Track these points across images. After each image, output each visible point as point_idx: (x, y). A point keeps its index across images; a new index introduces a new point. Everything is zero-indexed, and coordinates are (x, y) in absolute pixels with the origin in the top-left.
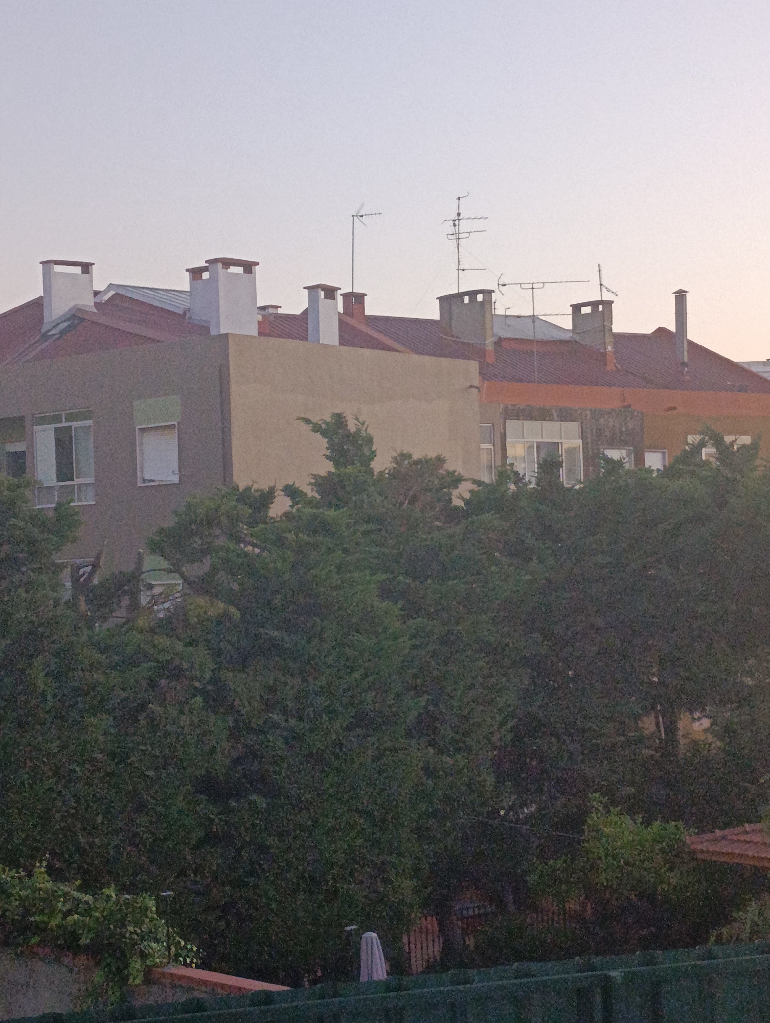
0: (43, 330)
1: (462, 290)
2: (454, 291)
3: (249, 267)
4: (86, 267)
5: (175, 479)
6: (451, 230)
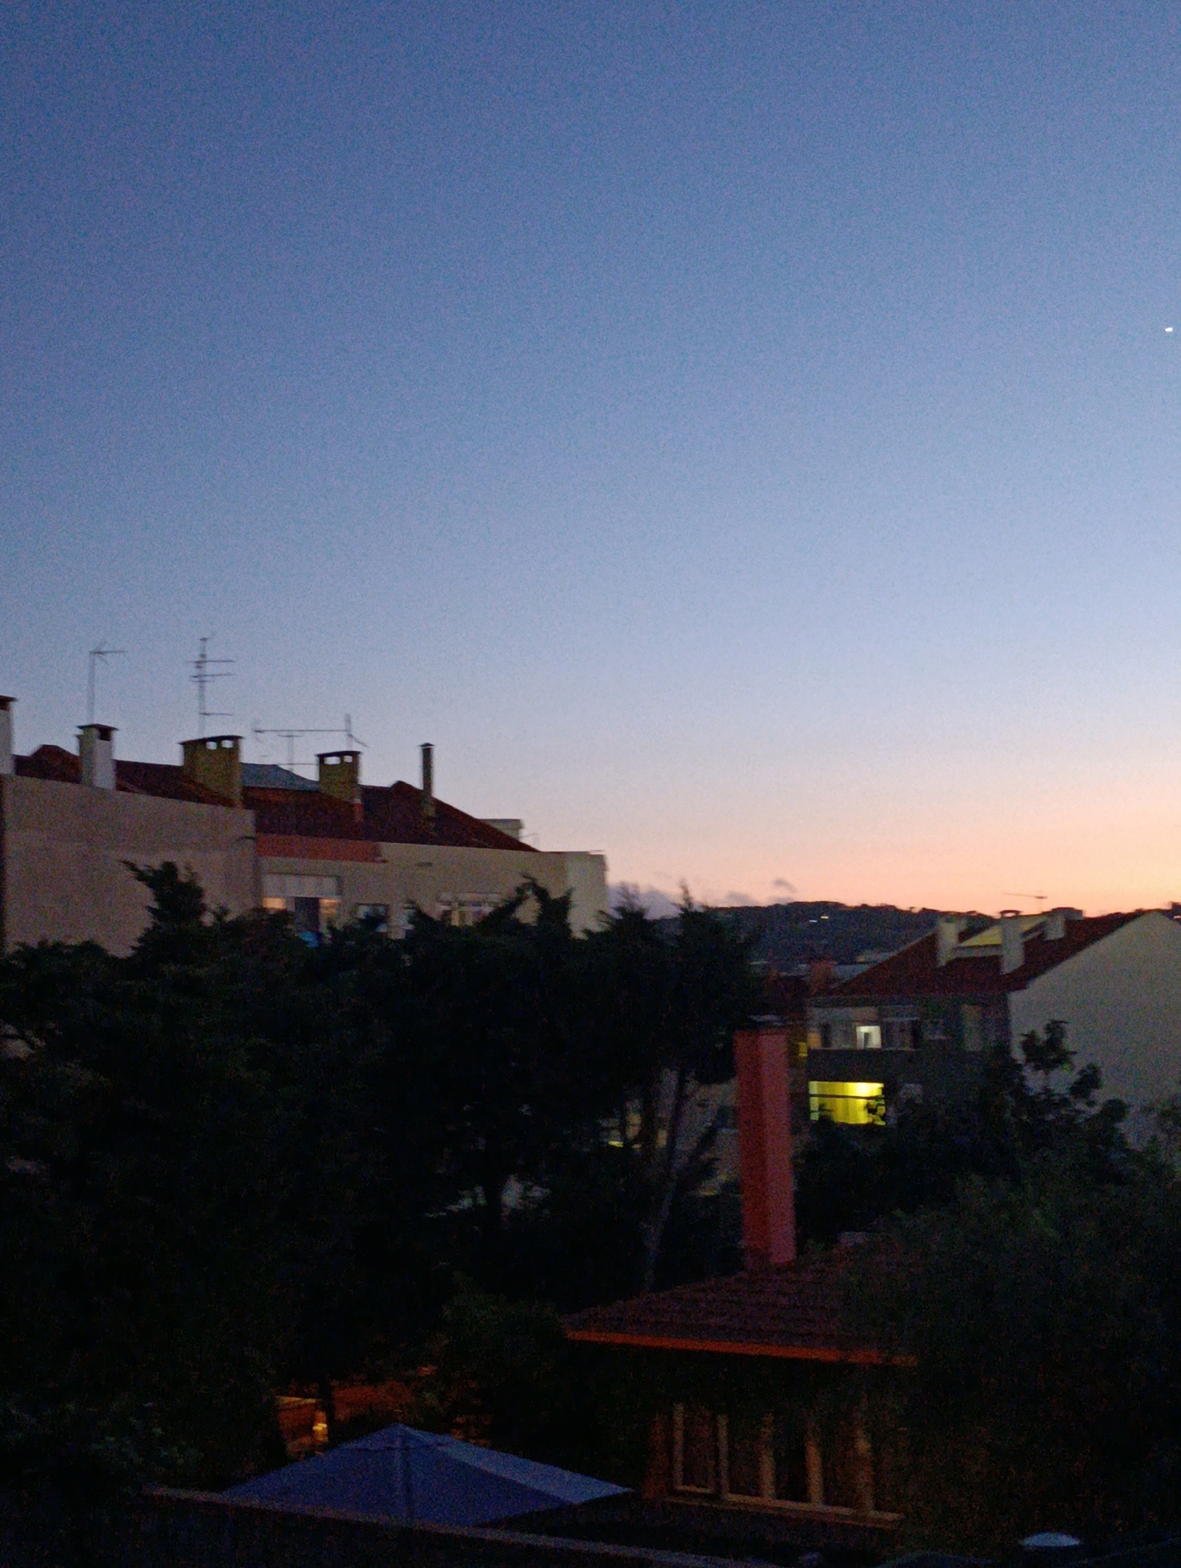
1: (207, 735)
6: (195, 672)
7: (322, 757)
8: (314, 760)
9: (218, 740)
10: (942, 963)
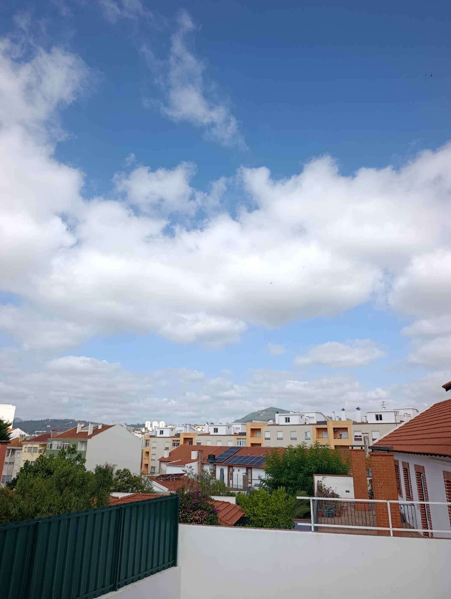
10: (77, 433)
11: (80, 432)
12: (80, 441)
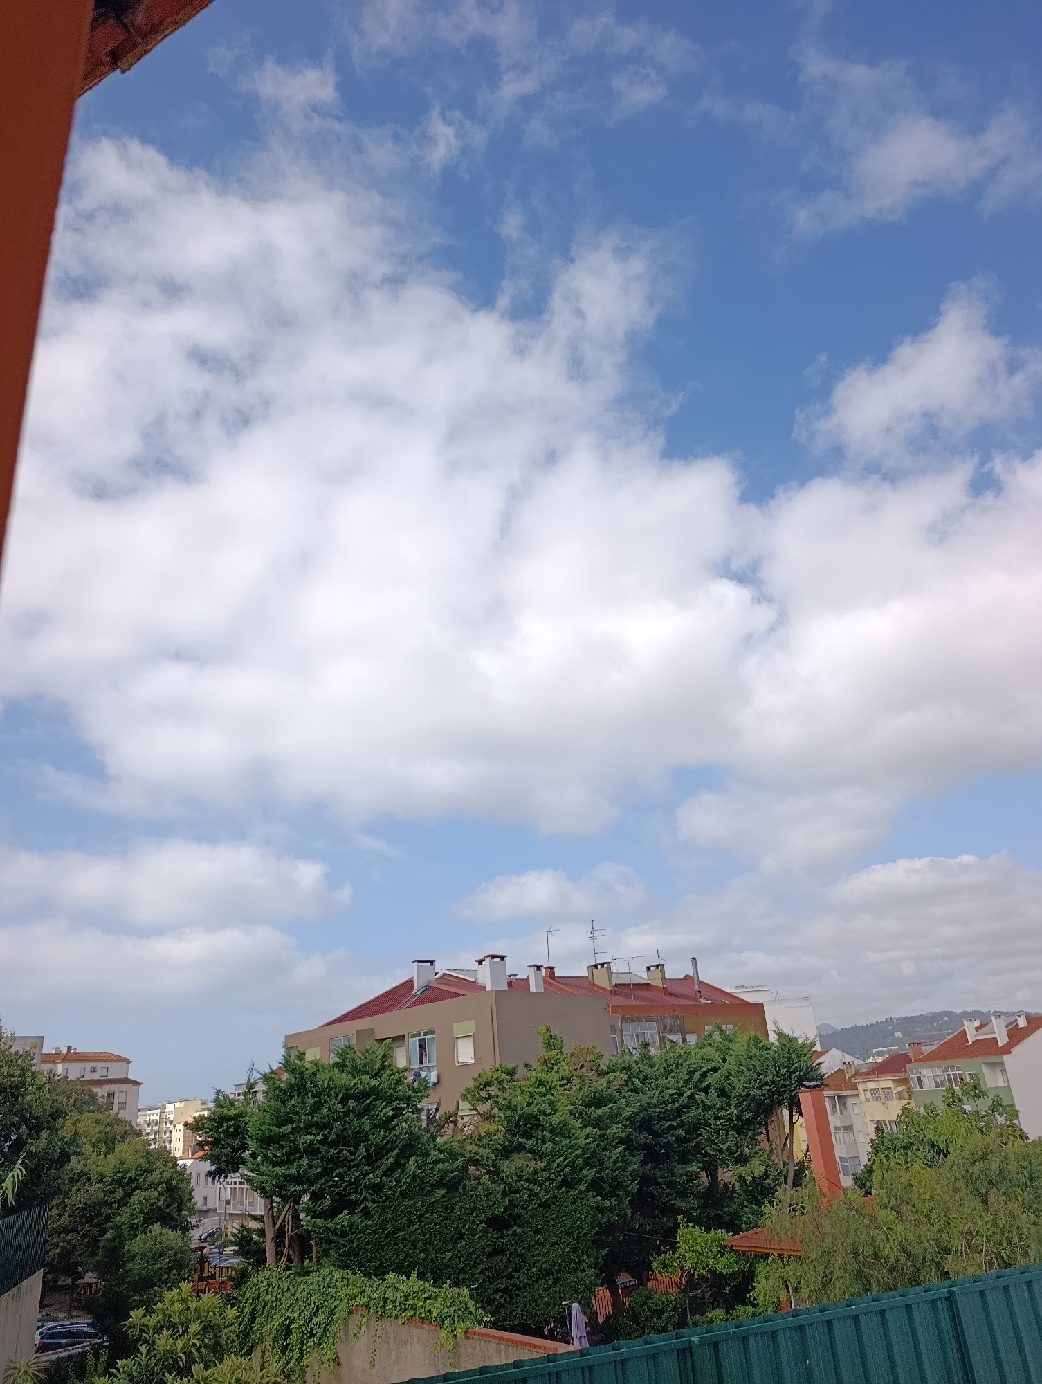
0: (413, 993)
1: (597, 962)
2: (594, 963)
3: (502, 958)
4: (432, 963)
5: (473, 1061)
6: (591, 935)
7: (649, 968)
8: (646, 969)
9: (602, 965)
10: (970, 1043)
11: (977, 1040)
12: (983, 1063)
